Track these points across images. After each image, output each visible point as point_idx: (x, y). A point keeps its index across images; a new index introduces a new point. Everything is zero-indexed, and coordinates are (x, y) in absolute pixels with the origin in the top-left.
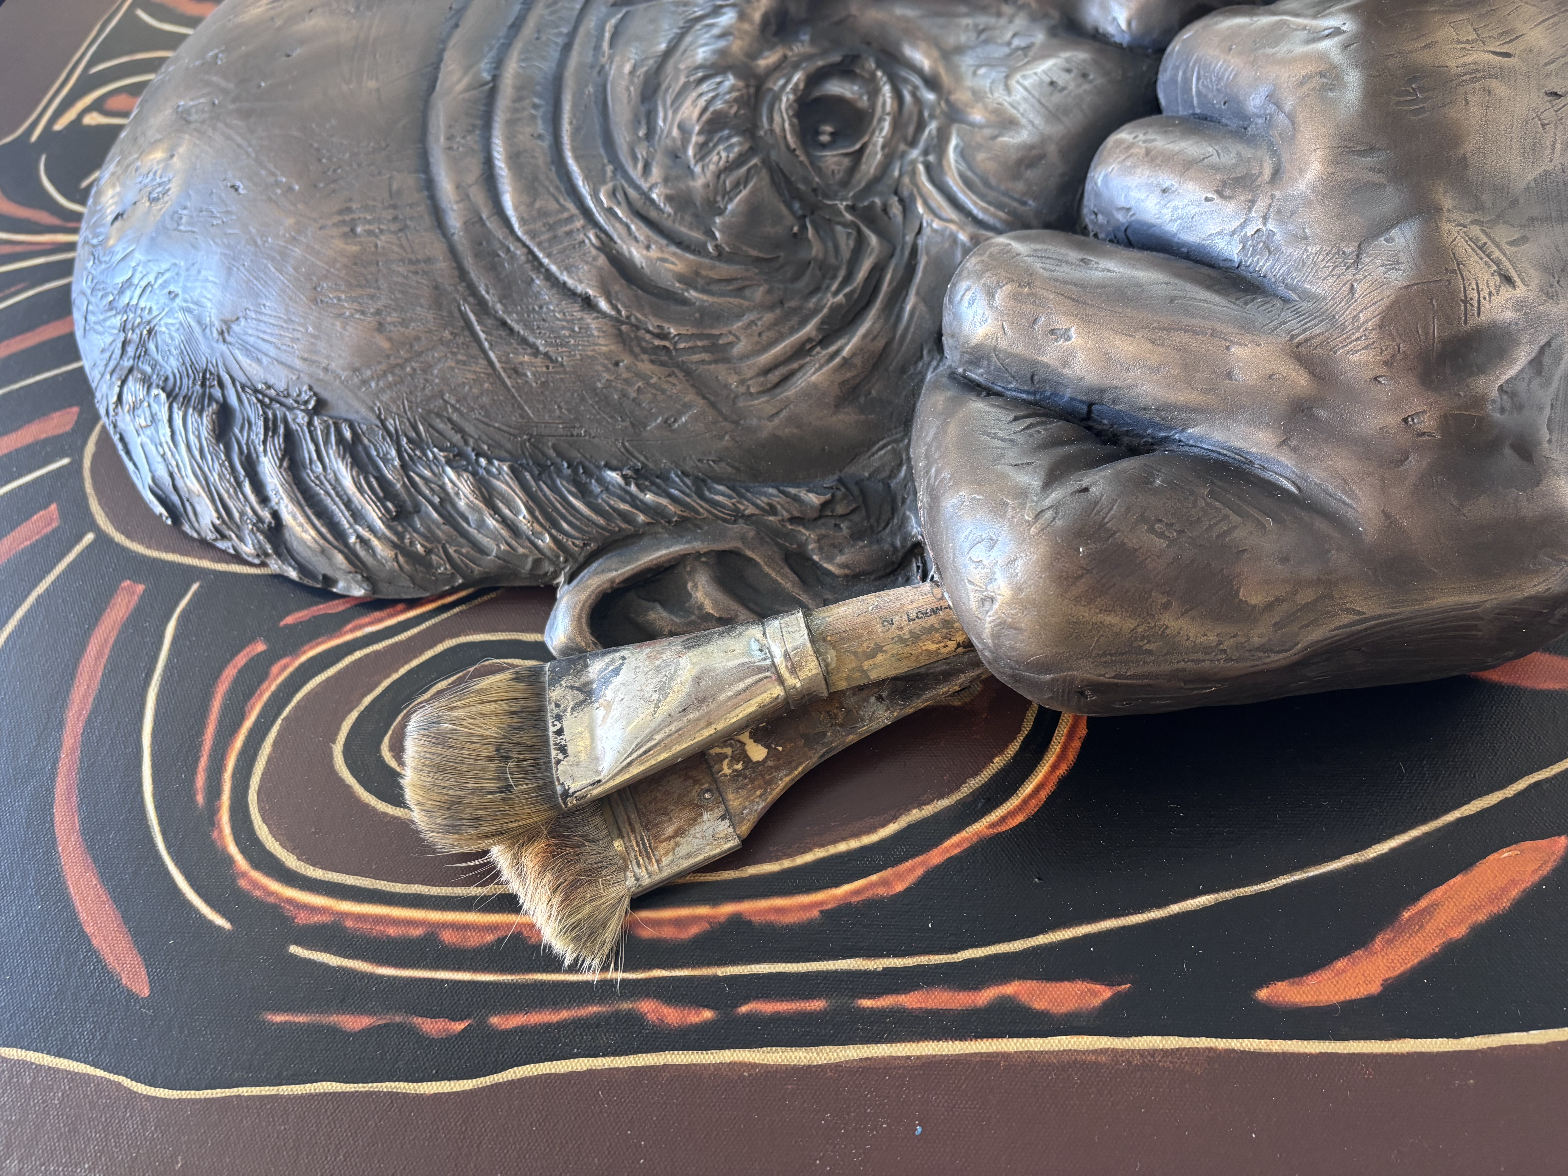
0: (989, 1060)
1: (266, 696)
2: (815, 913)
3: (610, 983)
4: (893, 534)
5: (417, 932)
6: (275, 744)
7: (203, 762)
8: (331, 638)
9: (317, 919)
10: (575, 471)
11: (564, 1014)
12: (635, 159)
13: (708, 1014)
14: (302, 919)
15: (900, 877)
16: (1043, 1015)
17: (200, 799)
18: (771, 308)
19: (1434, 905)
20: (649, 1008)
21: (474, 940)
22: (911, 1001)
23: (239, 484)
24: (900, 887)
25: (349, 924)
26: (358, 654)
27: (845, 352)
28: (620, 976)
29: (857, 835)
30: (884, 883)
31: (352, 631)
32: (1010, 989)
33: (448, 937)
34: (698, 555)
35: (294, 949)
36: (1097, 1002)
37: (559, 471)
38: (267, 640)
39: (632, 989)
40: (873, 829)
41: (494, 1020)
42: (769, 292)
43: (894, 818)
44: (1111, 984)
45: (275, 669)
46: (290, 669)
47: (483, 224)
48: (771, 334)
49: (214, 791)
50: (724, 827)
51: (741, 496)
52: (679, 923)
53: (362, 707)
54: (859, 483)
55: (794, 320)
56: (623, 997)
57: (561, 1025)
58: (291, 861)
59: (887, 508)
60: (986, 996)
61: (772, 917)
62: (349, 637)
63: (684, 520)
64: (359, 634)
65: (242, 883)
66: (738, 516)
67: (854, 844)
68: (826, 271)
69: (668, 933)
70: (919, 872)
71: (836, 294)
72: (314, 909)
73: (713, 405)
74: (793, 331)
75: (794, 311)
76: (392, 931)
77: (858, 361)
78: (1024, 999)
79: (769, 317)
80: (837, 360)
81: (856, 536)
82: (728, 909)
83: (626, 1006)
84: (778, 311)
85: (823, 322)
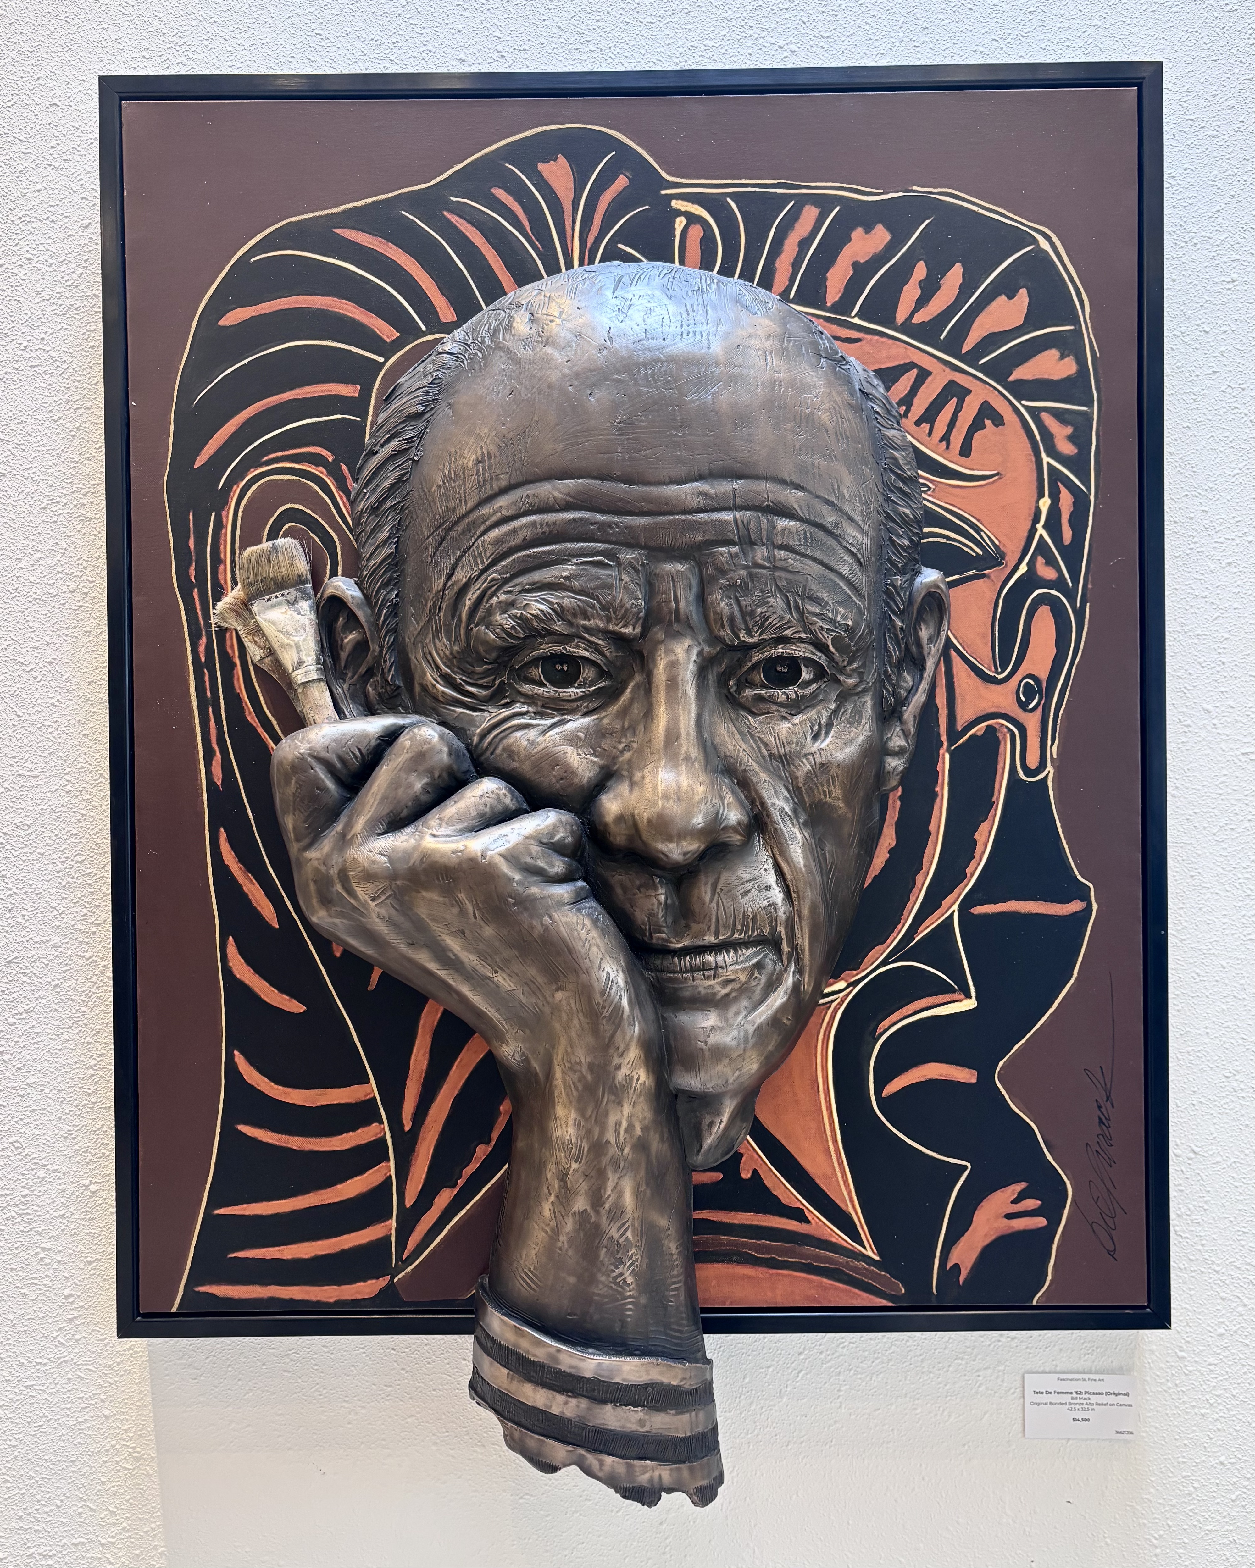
0: (196, 748)
1: (309, 469)
2: (238, 691)
3: (211, 627)
4: (382, 709)
5: (222, 556)
6: (289, 480)
7: (280, 454)
8: (336, 488)
9: (224, 519)
10: (396, 579)
11: (200, 613)
12: (514, 586)
13: (203, 660)
14: (224, 513)
15: (252, 718)
16: (211, 765)
17: (266, 458)
18: (451, 653)
19: (254, 884)
20: (204, 640)
21: (221, 577)
22: (212, 723)
23: (388, 432)
24: (249, 718)
25: (223, 531)
26: (329, 501)
27: (438, 686)
28: (213, 629)
29: (266, 703)
30: (250, 713)
31: (340, 496)
32: (218, 754)
33: (222, 567)
34: (365, 633)
35: (213, 514)
36: (216, 780)
37: (396, 572)
38: (334, 460)
39: (209, 634)
40: (268, 708)
41: (196, 590)
42: (458, 652)
43: (273, 715)
44: (222, 784)
45: (321, 468)
46: (321, 475)
47: (483, 523)
48: (442, 654)
49: (268, 463)
50: (258, 658)
51: (389, 648)
52: (232, 646)
53: (306, 510)
54: (399, 694)
55: (448, 663)
56: (207, 631)
57: (196, 613)
58: (244, 502)
59: (391, 706)
60: (215, 746)
61: (236, 677)
62: (337, 495)
63: (378, 625)
64: (338, 499)
65: (235, 487)
66: (382, 647)
67: (263, 702)
68: (469, 674)
69: (228, 643)
70: (255, 725)
71: (461, 679)
72: (227, 517)
73: (419, 633)
74: (444, 664)
75: (452, 663)
76: (222, 547)
77: (435, 691)
78: (215, 758)
79: (448, 653)
80: (435, 682)
81: (379, 695)
82: (238, 661)
83: (204, 633)
84: (451, 657)
85: (449, 675)
